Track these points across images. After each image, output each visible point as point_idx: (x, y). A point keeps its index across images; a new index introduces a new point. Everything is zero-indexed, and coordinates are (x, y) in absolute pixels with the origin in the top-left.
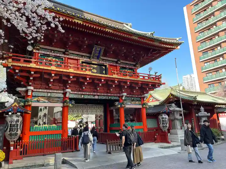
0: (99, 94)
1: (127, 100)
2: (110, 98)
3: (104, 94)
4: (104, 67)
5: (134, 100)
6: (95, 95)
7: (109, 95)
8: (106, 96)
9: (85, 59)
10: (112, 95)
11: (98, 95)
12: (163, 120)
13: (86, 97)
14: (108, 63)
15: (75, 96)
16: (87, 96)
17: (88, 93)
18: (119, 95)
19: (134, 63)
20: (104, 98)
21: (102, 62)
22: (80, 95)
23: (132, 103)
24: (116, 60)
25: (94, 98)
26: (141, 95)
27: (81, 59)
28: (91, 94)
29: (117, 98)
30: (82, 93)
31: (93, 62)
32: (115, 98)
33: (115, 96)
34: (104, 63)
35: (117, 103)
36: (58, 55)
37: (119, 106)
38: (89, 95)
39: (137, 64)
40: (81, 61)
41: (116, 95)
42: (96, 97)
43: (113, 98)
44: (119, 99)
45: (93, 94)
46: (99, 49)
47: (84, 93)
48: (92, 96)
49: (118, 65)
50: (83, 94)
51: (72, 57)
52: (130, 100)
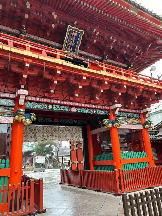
0: (77, 104)
1: (121, 117)
2: (95, 112)
3: (86, 105)
5: (130, 117)
6: (70, 106)
7: (94, 106)
8: (89, 108)
10: (99, 107)
11: (76, 107)
13: (56, 108)
14: (89, 60)
15: (37, 106)
16: (58, 106)
17: (59, 102)
18: (108, 108)
19: (125, 66)
20: (86, 111)
21: (80, 58)
22: (46, 105)
23: (129, 121)
24: (99, 57)
25: (69, 110)
26: (140, 110)
28: (65, 103)
29: (106, 113)
30: (49, 101)
32: (103, 113)
33: (102, 110)
34: (83, 59)
35: (106, 121)
37: (110, 125)
38: (61, 105)
39: (129, 66)
41: (104, 108)
42: (74, 110)
43: (99, 112)
44: (109, 114)
45: (69, 103)
46: (75, 35)
47: (52, 101)
48: (66, 107)
50: (51, 104)
52: (125, 116)
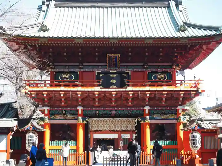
0: (116, 109)
1: (155, 114)
2: (130, 112)
3: (122, 109)
4: (125, 75)
5: (165, 114)
6: (111, 110)
7: (129, 108)
8: (125, 110)
9: (101, 70)
10: (133, 109)
12: (193, 138)
13: (101, 113)
14: (130, 70)
15: (90, 113)
17: (103, 109)
19: (170, 64)
21: (123, 70)
23: (163, 117)
24: (142, 64)
25: (110, 113)
27: (96, 70)
28: (107, 109)
29: (141, 112)
31: (110, 72)
32: (138, 112)
34: (125, 70)
36: (72, 70)
37: (142, 122)
40: (96, 72)
41: (138, 109)
42: (113, 112)
45: (109, 109)
48: (107, 111)
49: (144, 70)
50: (97, 110)
51: (87, 70)
52: (160, 113)
